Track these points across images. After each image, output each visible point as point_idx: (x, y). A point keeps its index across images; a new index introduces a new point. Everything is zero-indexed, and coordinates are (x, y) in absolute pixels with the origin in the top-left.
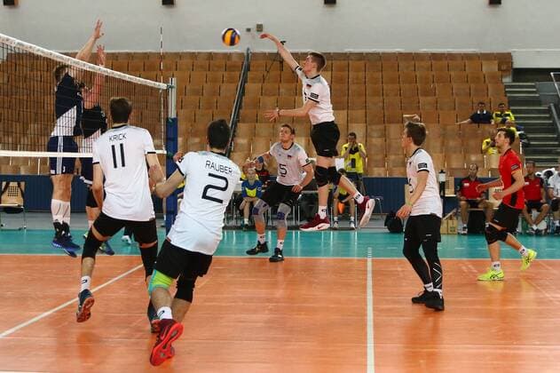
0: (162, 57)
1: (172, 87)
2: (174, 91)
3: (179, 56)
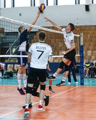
1: (81, 36)
2: (82, 37)
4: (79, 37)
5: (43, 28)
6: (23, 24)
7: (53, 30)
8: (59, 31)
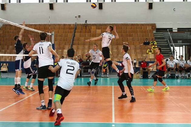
0: (50, 25)
1: (53, 34)
3: (55, 25)
4: (51, 36)
5: (20, 25)
6: (3, 20)
7: (28, 28)
8: (34, 29)
